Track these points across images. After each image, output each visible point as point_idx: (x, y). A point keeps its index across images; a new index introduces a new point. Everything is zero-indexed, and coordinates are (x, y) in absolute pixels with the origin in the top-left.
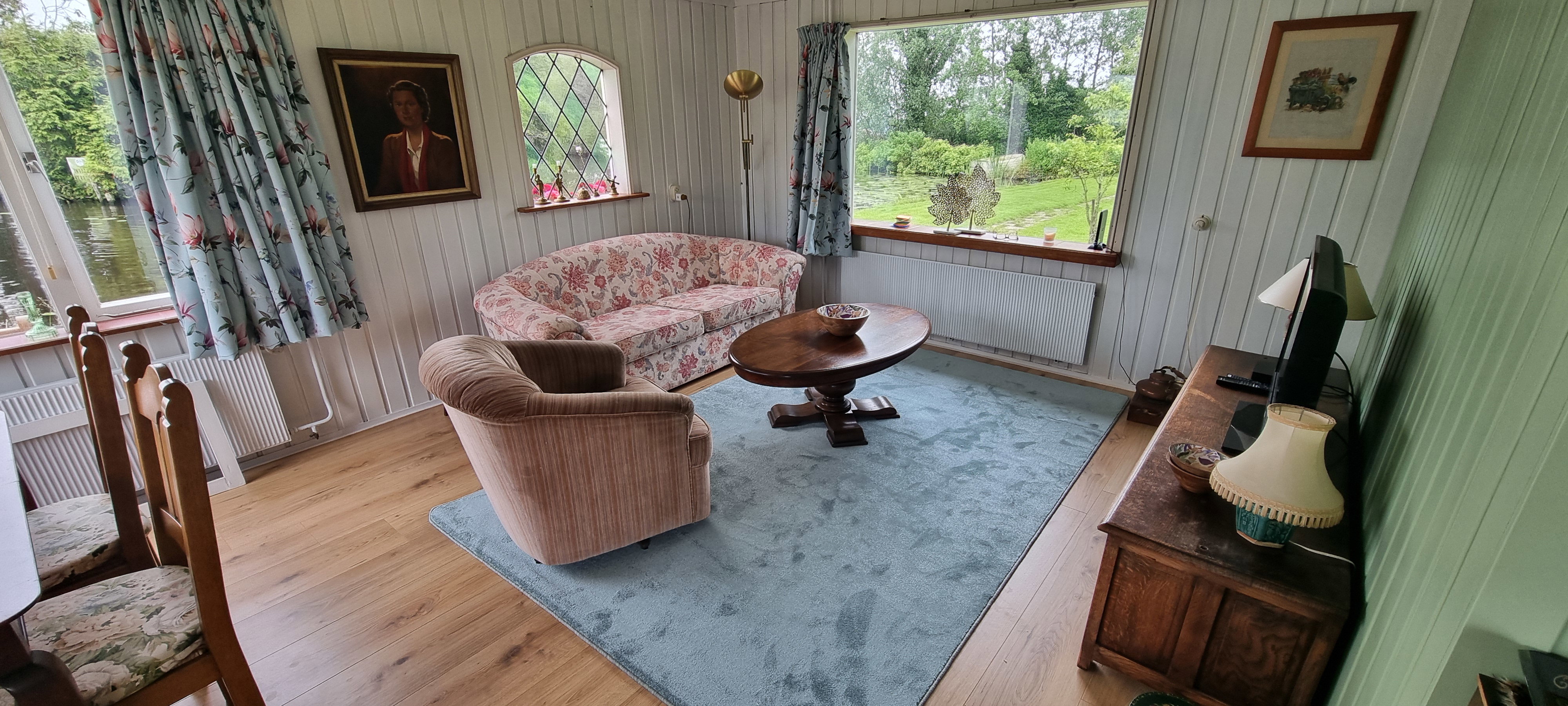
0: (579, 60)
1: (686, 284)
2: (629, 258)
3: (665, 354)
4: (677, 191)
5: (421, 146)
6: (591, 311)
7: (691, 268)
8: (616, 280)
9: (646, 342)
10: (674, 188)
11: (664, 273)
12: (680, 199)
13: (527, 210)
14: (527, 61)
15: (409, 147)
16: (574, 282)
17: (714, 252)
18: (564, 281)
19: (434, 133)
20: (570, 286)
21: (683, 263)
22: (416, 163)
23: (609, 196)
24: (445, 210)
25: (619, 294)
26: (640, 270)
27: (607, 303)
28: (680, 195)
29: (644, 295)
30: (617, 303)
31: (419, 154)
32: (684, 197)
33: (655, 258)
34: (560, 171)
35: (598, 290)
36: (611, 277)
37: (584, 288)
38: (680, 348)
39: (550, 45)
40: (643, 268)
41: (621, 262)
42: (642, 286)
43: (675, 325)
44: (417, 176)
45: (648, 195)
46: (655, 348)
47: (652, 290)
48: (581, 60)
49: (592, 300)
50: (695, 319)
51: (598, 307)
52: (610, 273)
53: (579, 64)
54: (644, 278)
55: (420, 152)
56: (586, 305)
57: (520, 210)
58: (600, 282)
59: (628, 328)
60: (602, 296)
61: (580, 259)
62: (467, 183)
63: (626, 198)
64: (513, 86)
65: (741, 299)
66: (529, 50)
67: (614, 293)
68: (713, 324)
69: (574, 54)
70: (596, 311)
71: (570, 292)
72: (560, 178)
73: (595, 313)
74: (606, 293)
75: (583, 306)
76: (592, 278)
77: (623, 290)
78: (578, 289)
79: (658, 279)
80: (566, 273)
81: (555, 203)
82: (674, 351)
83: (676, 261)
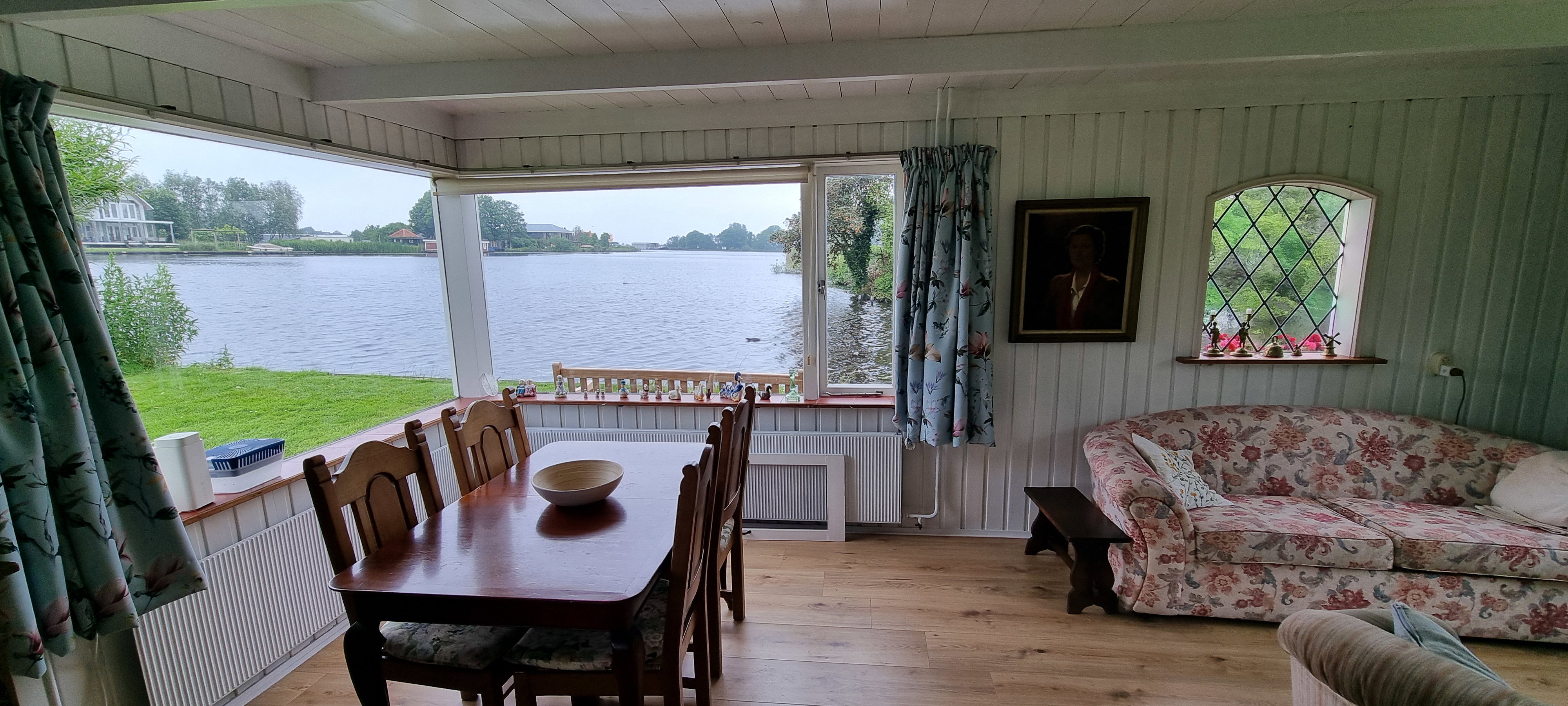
0: (1314, 191)
1: (1410, 492)
2: (1310, 436)
3: (1303, 573)
4: (1445, 362)
5: (1085, 286)
6: (1225, 485)
7: (1428, 473)
8: (1278, 458)
9: (1266, 545)
10: (1439, 358)
11: (1371, 469)
12: (1447, 374)
13: (1189, 360)
14: (1237, 197)
15: (1073, 287)
16: (1212, 445)
17: (1490, 459)
18: (1198, 441)
19: (1102, 275)
20: (1204, 449)
21: (1415, 463)
22: (1075, 302)
23: (1321, 355)
24: (1095, 350)
25: (1277, 475)
26: (1324, 453)
27: (1252, 482)
28: (1448, 369)
29: (1321, 487)
30: (1270, 486)
31: (1081, 293)
32: (1455, 372)
33: (1360, 444)
34: (1249, 320)
35: (1244, 463)
36: (1270, 453)
37: (1224, 455)
38: (1337, 576)
39: (1272, 178)
40: (1330, 453)
41: (1293, 437)
42: (1321, 476)
43: (1328, 539)
44: (1073, 314)
45: (1384, 362)
46: (1281, 556)
47: (1338, 484)
48: (1318, 190)
49: (1232, 472)
50: (1377, 544)
51: (1237, 483)
52: (1269, 447)
53: (1314, 195)
54: (1329, 466)
55: (1083, 291)
56: (1219, 476)
57: (1181, 360)
58: (1252, 455)
59: (1249, 520)
60: (1248, 471)
61: (1231, 421)
62: (1124, 325)
63: (1345, 363)
64: (1209, 224)
65: (1502, 541)
66: (1241, 185)
67: (1268, 472)
68: (1419, 562)
69: (1308, 185)
70: (1231, 486)
71: (1202, 455)
72: (1246, 327)
73: (1230, 489)
74: (1256, 469)
75: (1215, 476)
76: (1240, 447)
77: (1286, 470)
78: (1215, 454)
79: (1356, 474)
80: (1205, 433)
81: (1230, 356)
82: (1322, 575)
83: (1401, 456)
